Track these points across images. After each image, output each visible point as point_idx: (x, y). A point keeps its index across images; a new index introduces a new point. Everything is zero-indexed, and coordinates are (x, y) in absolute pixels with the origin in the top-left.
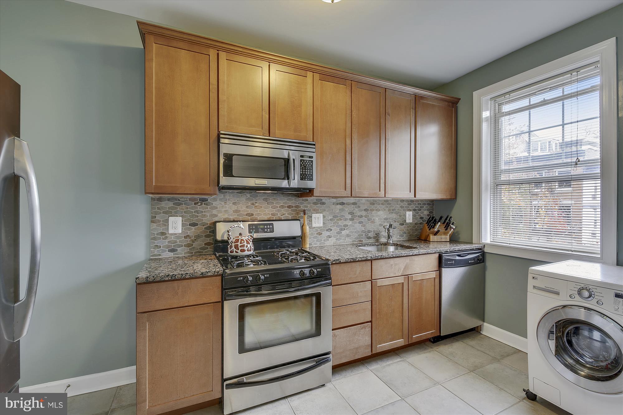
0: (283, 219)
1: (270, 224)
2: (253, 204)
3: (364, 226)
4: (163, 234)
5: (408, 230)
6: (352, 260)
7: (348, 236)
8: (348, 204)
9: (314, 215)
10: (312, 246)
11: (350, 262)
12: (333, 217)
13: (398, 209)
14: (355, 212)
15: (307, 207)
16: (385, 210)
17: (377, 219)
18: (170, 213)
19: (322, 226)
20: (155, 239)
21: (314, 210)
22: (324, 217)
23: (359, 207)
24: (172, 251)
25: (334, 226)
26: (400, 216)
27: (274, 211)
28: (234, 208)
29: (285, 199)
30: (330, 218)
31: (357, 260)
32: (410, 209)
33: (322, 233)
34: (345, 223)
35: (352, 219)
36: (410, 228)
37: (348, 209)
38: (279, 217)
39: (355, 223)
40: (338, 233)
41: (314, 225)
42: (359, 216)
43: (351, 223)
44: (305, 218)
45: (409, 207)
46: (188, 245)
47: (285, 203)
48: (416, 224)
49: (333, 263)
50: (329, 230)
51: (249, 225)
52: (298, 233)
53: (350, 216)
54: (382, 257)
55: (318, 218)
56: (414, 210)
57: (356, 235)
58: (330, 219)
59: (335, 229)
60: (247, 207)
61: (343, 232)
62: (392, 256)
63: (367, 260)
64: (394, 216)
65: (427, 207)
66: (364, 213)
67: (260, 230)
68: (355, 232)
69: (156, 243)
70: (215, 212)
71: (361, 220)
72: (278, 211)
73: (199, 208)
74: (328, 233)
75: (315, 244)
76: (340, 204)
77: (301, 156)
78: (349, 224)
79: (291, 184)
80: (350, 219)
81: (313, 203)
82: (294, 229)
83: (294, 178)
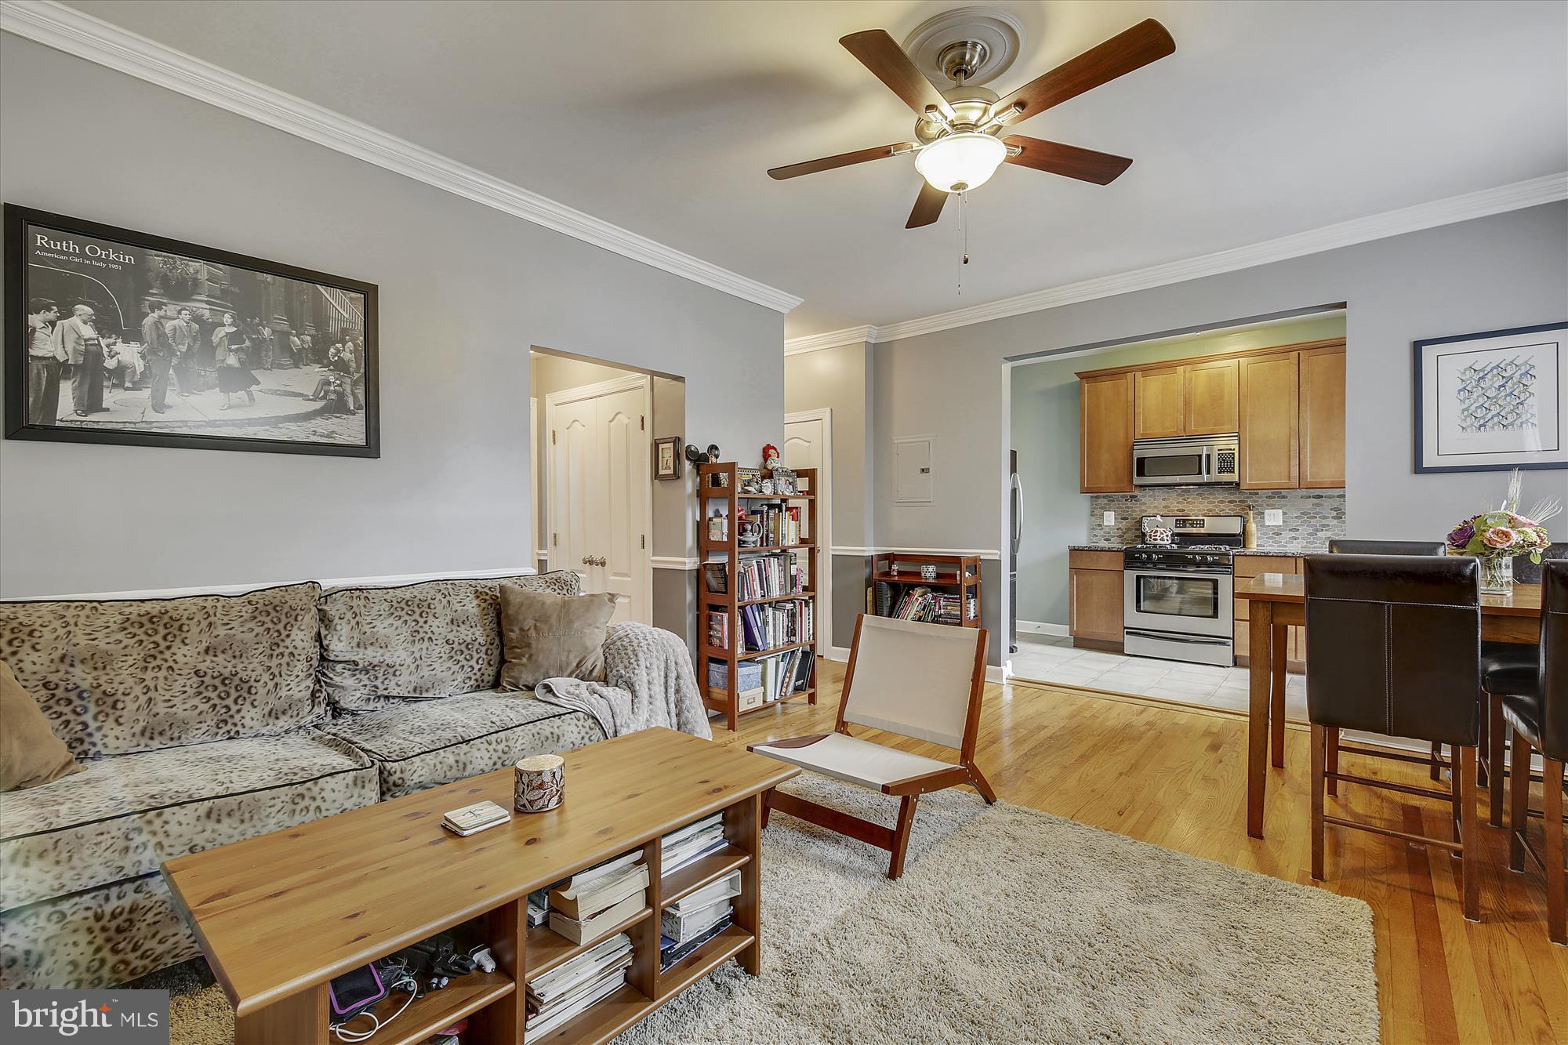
0: (1221, 515)
1: (1200, 520)
2: (1185, 500)
4: (1100, 525)
6: (1263, 554)
8: (1330, 497)
9: (1267, 511)
10: (1264, 547)
12: (1302, 513)
14: (1342, 507)
15: (1256, 501)
18: (1104, 509)
19: (1282, 524)
20: (1093, 529)
21: (1268, 505)
22: (1284, 513)
24: (1107, 540)
25: (1302, 525)
27: (1211, 507)
28: (1164, 503)
30: (1295, 515)
31: (1271, 554)
33: (1282, 533)
34: (1325, 522)
35: (1337, 518)
38: (1217, 512)
40: (1310, 534)
41: (1267, 523)
43: (1335, 522)
44: (1251, 514)
46: (1120, 536)
47: (1226, 498)
50: (1295, 530)
51: (1177, 520)
52: (1238, 530)
53: (1333, 513)
55: (1274, 514)
58: (1296, 517)
59: (1305, 530)
60: (1178, 503)
61: (1320, 534)
67: (1188, 525)
69: (1095, 532)
70: (1144, 507)
72: (1216, 506)
73: (1129, 504)
74: (1293, 534)
75: (1270, 546)
76: (1314, 497)
77: (1219, 450)
78: (1330, 524)
79: (1205, 478)
80: (1334, 518)
81: (1267, 497)
82: (1233, 526)
83: (1208, 472)
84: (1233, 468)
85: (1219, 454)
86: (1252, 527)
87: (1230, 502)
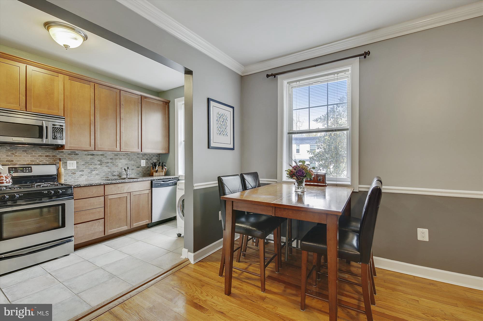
0: (41, 164)
1: (28, 167)
2: (13, 154)
3: (110, 168)
5: (143, 171)
6: (89, 185)
7: (97, 174)
8: (97, 155)
9: (68, 162)
10: (67, 181)
11: (88, 186)
12: (85, 163)
13: (135, 159)
14: (102, 160)
15: (62, 156)
16: (126, 159)
17: (120, 164)
19: (76, 168)
21: (69, 158)
22: (77, 163)
23: (106, 157)
25: (86, 168)
26: (137, 163)
27: (33, 159)
29: (43, 151)
30: (82, 163)
32: (144, 158)
33: (76, 173)
34: (95, 166)
35: (101, 164)
36: (144, 169)
37: (96, 158)
38: (38, 163)
39: (103, 166)
40: (89, 173)
42: (106, 163)
43: (99, 166)
44: (61, 163)
45: (143, 158)
47: (43, 153)
48: (148, 167)
49: (75, 187)
50: (82, 171)
51: (9, 168)
52: (55, 172)
53: (99, 163)
54: (112, 183)
55: (72, 163)
56: (147, 159)
57: (104, 174)
58: (83, 165)
59: (86, 171)
60: (7, 156)
61: (93, 172)
63: (100, 185)
64: (133, 162)
65: (156, 158)
66: (110, 161)
67: (19, 171)
68: (103, 172)
71: (108, 165)
72: (37, 159)
74: (81, 173)
75: (70, 180)
76: (91, 155)
77: (53, 125)
78: (98, 167)
80: (99, 164)
81: (68, 154)
82: (51, 170)
83: (47, 138)
84: (62, 137)
85: (53, 128)
86: (62, 170)
87: (47, 156)
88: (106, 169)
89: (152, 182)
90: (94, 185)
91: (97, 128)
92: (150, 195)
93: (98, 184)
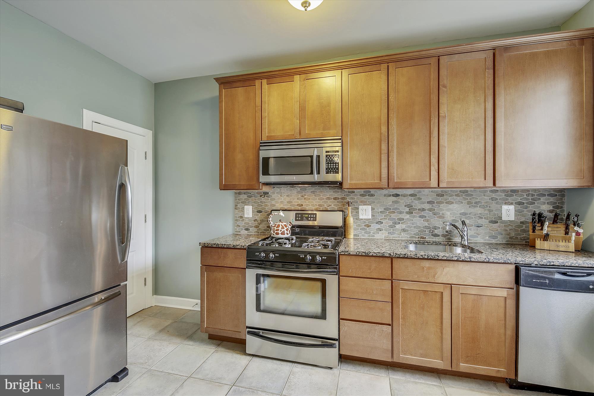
0: (329, 210)
1: (313, 214)
2: (302, 196)
3: (428, 221)
4: (241, 217)
5: (507, 230)
6: (364, 254)
7: (404, 230)
8: (404, 196)
9: (361, 207)
10: (359, 237)
11: (362, 256)
12: (385, 209)
13: (486, 202)
14: (413, 204)
15: (352, 199)
16: (462, 203)
17: (449, 213)
18: (245, 203)
19: (371, 218)
20: (237, 220)
21: (362, 202)
22: (373, 209)
23: (420, 199)
24: (247, 229)
25: (385, 219)
26: (490, 211)
27: (321, 203)
28: (288, 199)
29: (331, 192)
30: (380, 210)
31: (371, 254)
32: (511, 201)
33: (371, 225)
34: (401, 216)
35: (410, 213)
36: (510, 227)
37: (403, 201)
38: (325, 208)
39: (414, 217)
40: (391, 227)
41: (361, 217)
42: (419, 209)
43: (408, 216)
44: (349, 210)
45: (507, 199)
46: (256, 227)
47: (332, 195)
48: (522, 223)
50: (380, 223)
51: (296, 214)
52: (340, 223)
53: (407, 209)
54: (406, 256)
55: (366, 209)
56: (520, 203)
57: (416, 231)
58: (381, 212)
59: (387, 223)
60: (298, 199)
61: (398, 226)
62: (422, 257)
63: (383, 257)
64: (478, 210)
65: (549, 199)
66: (427, 206)
67: (304, 218)
68: (415, 227)
69: (238, 223)
70: (273, 202)
71: (423, 213)
72: (325, 202)
73: (263, 199)
74: (378, 226)
75: (363, 235)
76: (393, 195)
77: (327, 152)
78: (405, 218)
79: (316, 178)
80: (407, 213)
81: (360, 195)
82: (336, 219)
83: (318, 173)
84: (338, 169)
85: (327, 156)
86: (351, 220)
87: (335, 199)
88: (420, 223)
89: (517, 270)
90: (372, 256)
91: (391, 146)
92: (511, 303)
93: (378, 255)
